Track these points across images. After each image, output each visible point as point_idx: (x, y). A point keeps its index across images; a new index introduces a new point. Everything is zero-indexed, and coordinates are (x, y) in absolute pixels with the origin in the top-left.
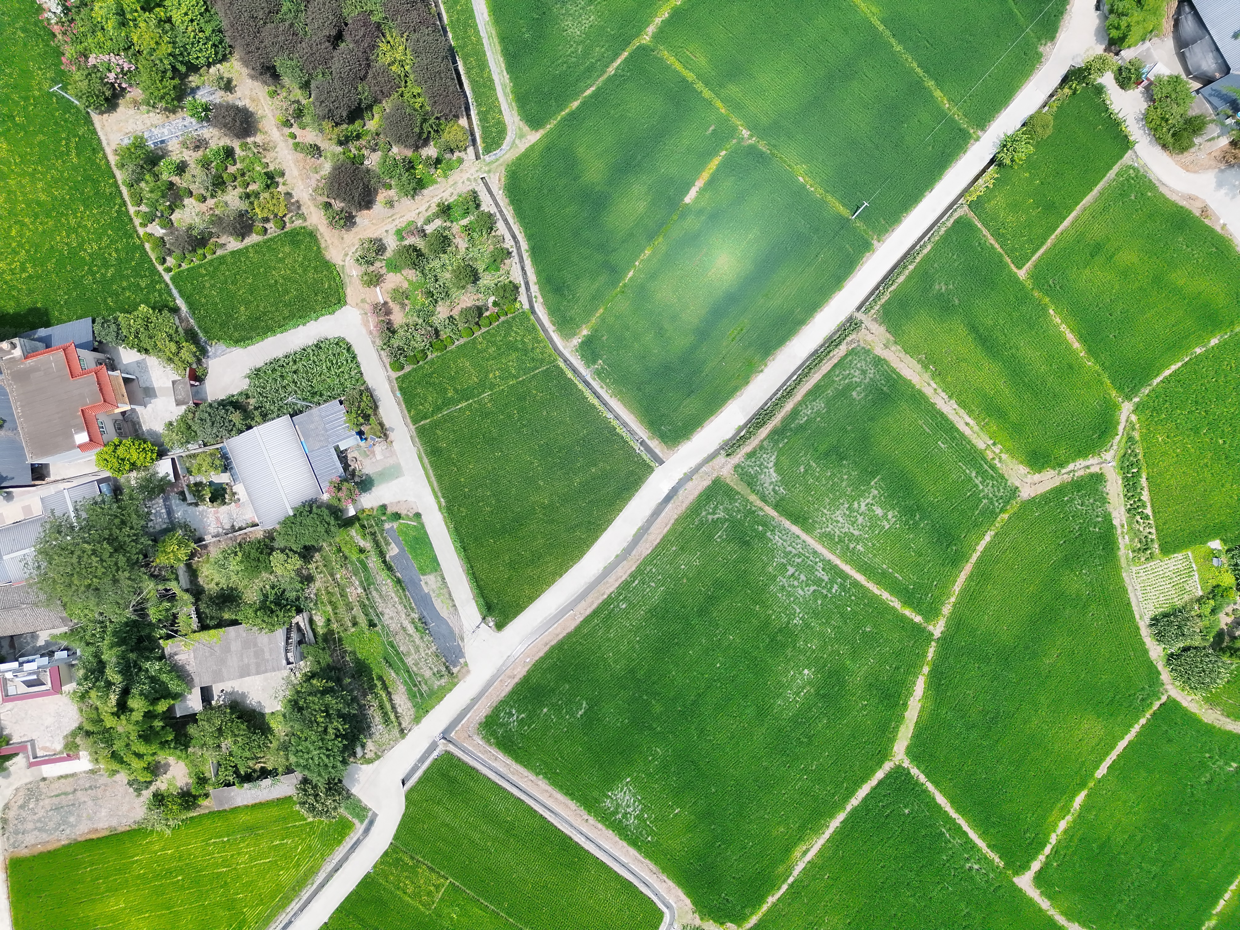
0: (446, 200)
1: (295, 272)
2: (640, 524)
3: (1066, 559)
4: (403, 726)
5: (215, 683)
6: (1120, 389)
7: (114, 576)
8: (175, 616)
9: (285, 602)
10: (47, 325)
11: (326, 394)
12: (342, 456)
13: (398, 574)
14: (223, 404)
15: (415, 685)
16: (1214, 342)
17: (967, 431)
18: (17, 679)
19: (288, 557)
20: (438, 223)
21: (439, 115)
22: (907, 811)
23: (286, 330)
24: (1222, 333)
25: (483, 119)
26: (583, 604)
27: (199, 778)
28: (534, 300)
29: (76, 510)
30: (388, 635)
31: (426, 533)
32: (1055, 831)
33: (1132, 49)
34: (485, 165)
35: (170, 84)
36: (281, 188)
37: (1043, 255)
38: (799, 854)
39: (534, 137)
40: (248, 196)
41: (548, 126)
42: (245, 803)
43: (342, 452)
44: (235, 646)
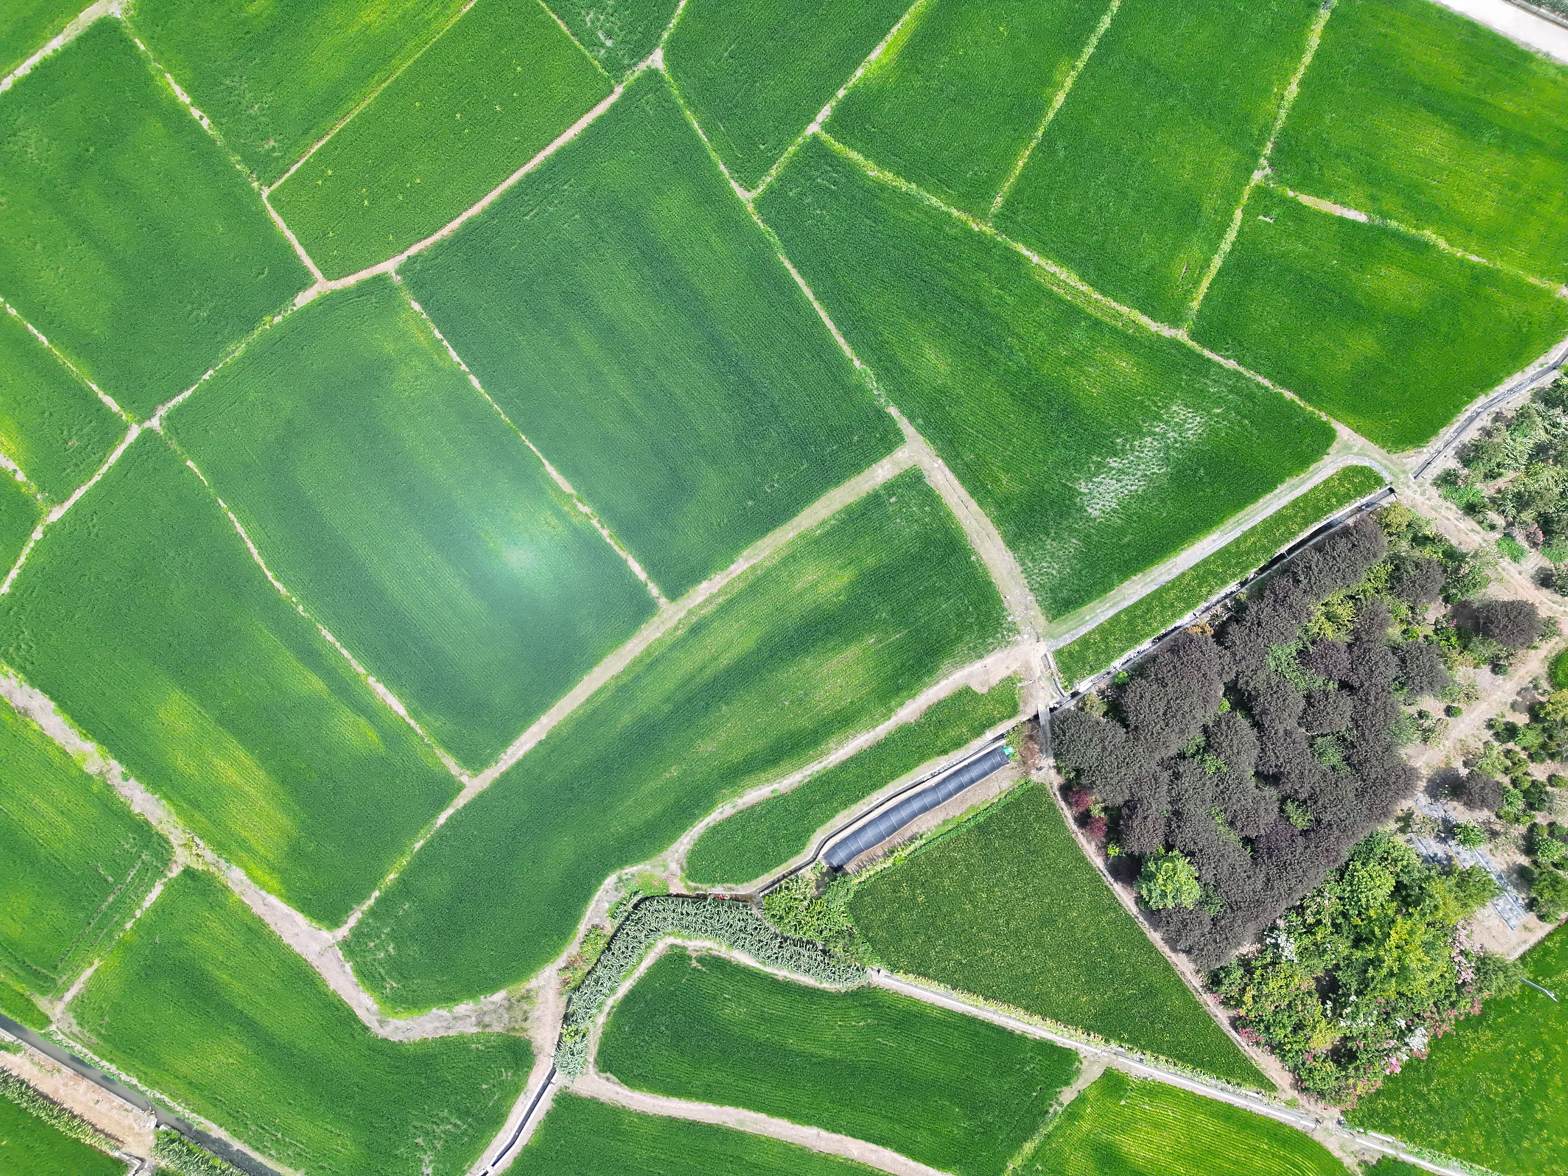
0: (1457, 513)
25: (1345, 498)
34: (1398, 479)
39: (1343, 432)
41: (1324, 419)
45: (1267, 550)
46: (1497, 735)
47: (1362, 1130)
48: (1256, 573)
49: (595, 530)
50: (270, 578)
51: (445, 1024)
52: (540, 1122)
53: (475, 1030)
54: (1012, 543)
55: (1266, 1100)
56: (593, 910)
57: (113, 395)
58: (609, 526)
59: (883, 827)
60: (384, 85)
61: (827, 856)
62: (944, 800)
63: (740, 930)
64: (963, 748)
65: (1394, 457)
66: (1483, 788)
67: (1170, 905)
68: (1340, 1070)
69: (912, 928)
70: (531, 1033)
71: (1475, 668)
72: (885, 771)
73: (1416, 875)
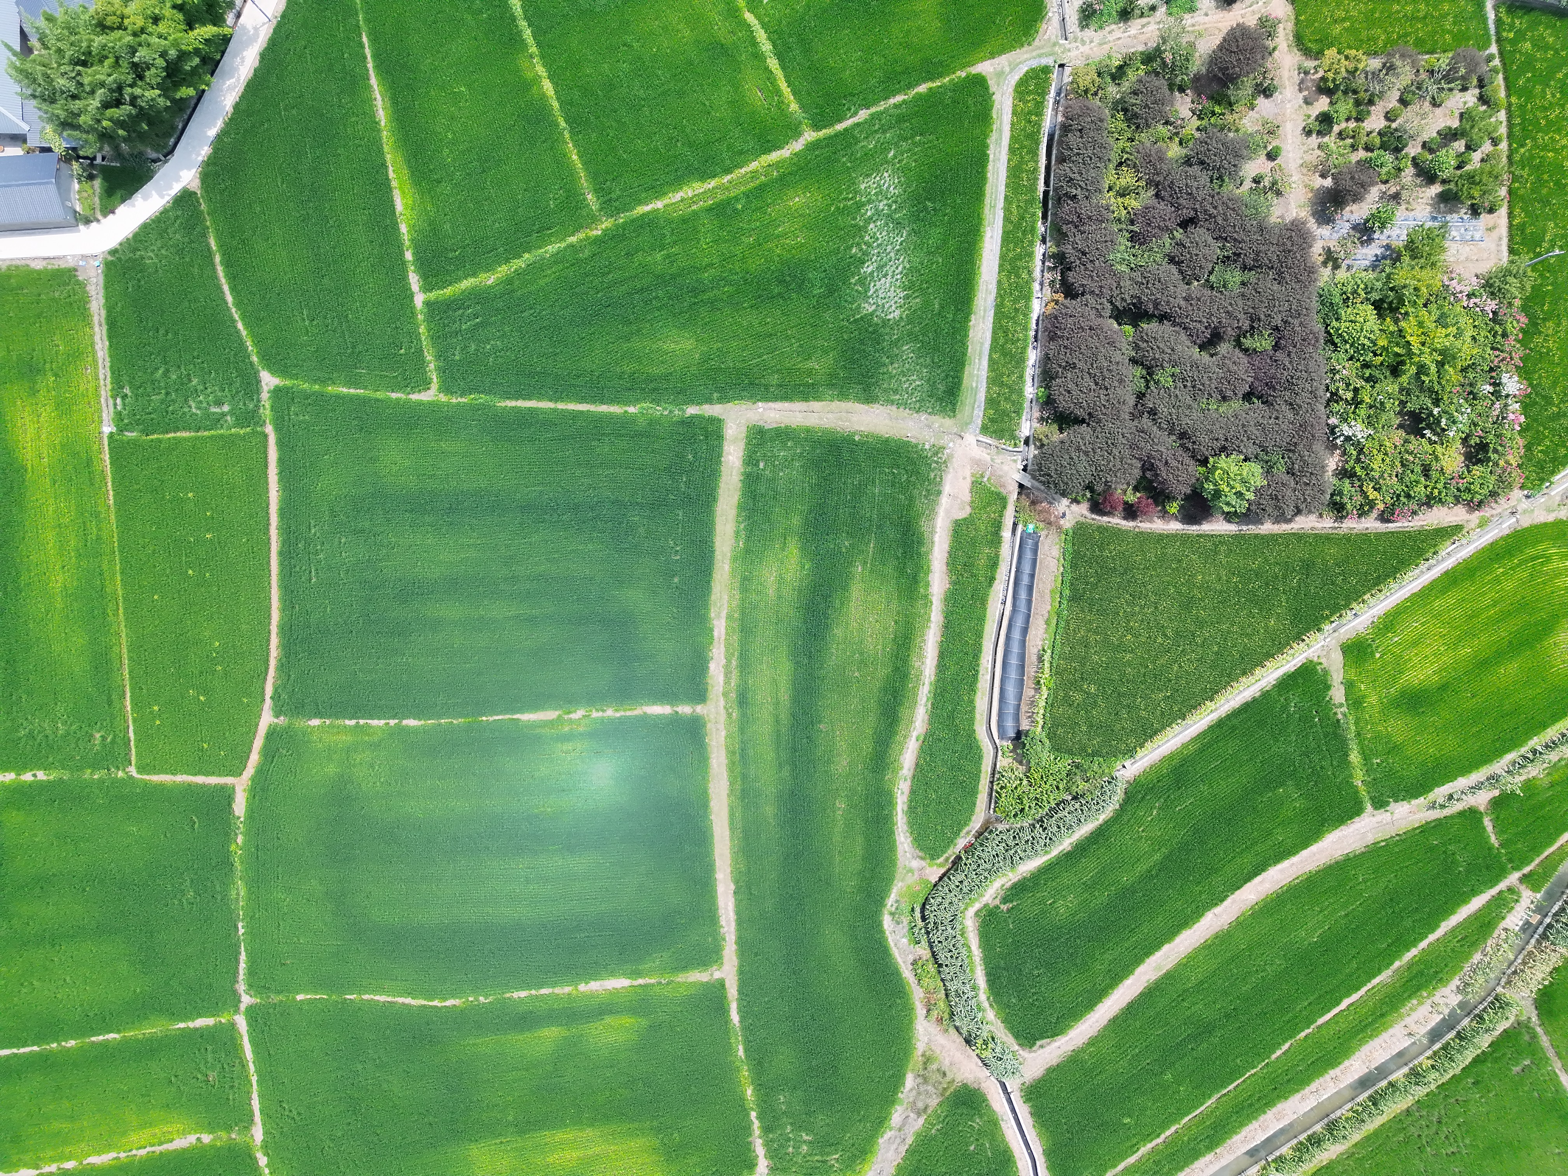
0: (1119, 28)
25: (1039, 107)
34: (1056, 53)
39: (985, 68)
41: (963, 75)
45: (1031, 202)
46: (1319, 133)
47: (1548, 484)
48: (1043, 223)
49: (602, 719)
50: (439, 1005)
51: (898, 1140)
52: (1034, 1126)
53: (921, 1121)
54: (869, 398)
55: (1464, 541)
56: (900, 954)
57: (200, 1015)
58: (607, 706)
59: (1013, 675)
60: (121, 611)
61: (1002, 736)
62: (1030, 610)
63: (1007, 851)
64: (1000, 563)
65: (1036, 43)
66: (1352, 178)
67: (1250, 496)
68: (1487, 465)
69: (1110, 714)
70: (959, 1078)
71: (1253, 109)
72: (970, 638)
73: (1379, 285)
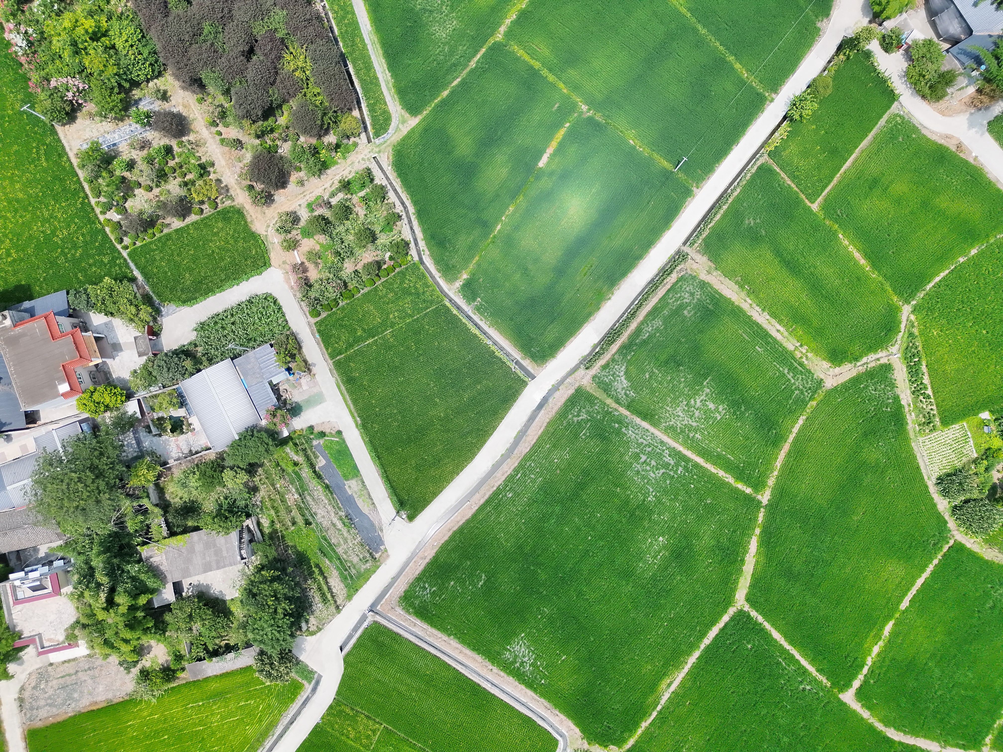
0: (346, 177)
1: (228, 243)
2: (519, 428)
3: (865, 435)
4: (338, 603)
5: (184, 578)
6: (900, 294)
7: (97, 498)
8: (148, 526)
9: (236, 510)
10: (31, 298)
11: (259, 339)
12: (275, 389)
13: (326, 481)
14: (176, 353)
15: (346, 570)
16: (974, 252)
17: (779, 337)
18: (24, 586)
19: (237, 473)
20: (341, 196)
21: (336, 109)
22: (749, 646)
23: (224, 290)
24: (979, 245)
25: (372, 110)
26: (477, 496)
27: (176, 655)
28: (422, 253)
29: (64, 446)
30: (321, 530)
31: (346, 446)
32: (870, 655)
33: (892, 20)
34: (376, 147)
35: (117, 98)
36: (212, 176)
37: (830, 190)
38: (664, 687)
39: (413, 122)
40: (186, 184)
41: (425, 112)
42: (215, 674)
43: (275, 385)
44: (199, 547)
45: (351, 55)
65: (390, 148)
